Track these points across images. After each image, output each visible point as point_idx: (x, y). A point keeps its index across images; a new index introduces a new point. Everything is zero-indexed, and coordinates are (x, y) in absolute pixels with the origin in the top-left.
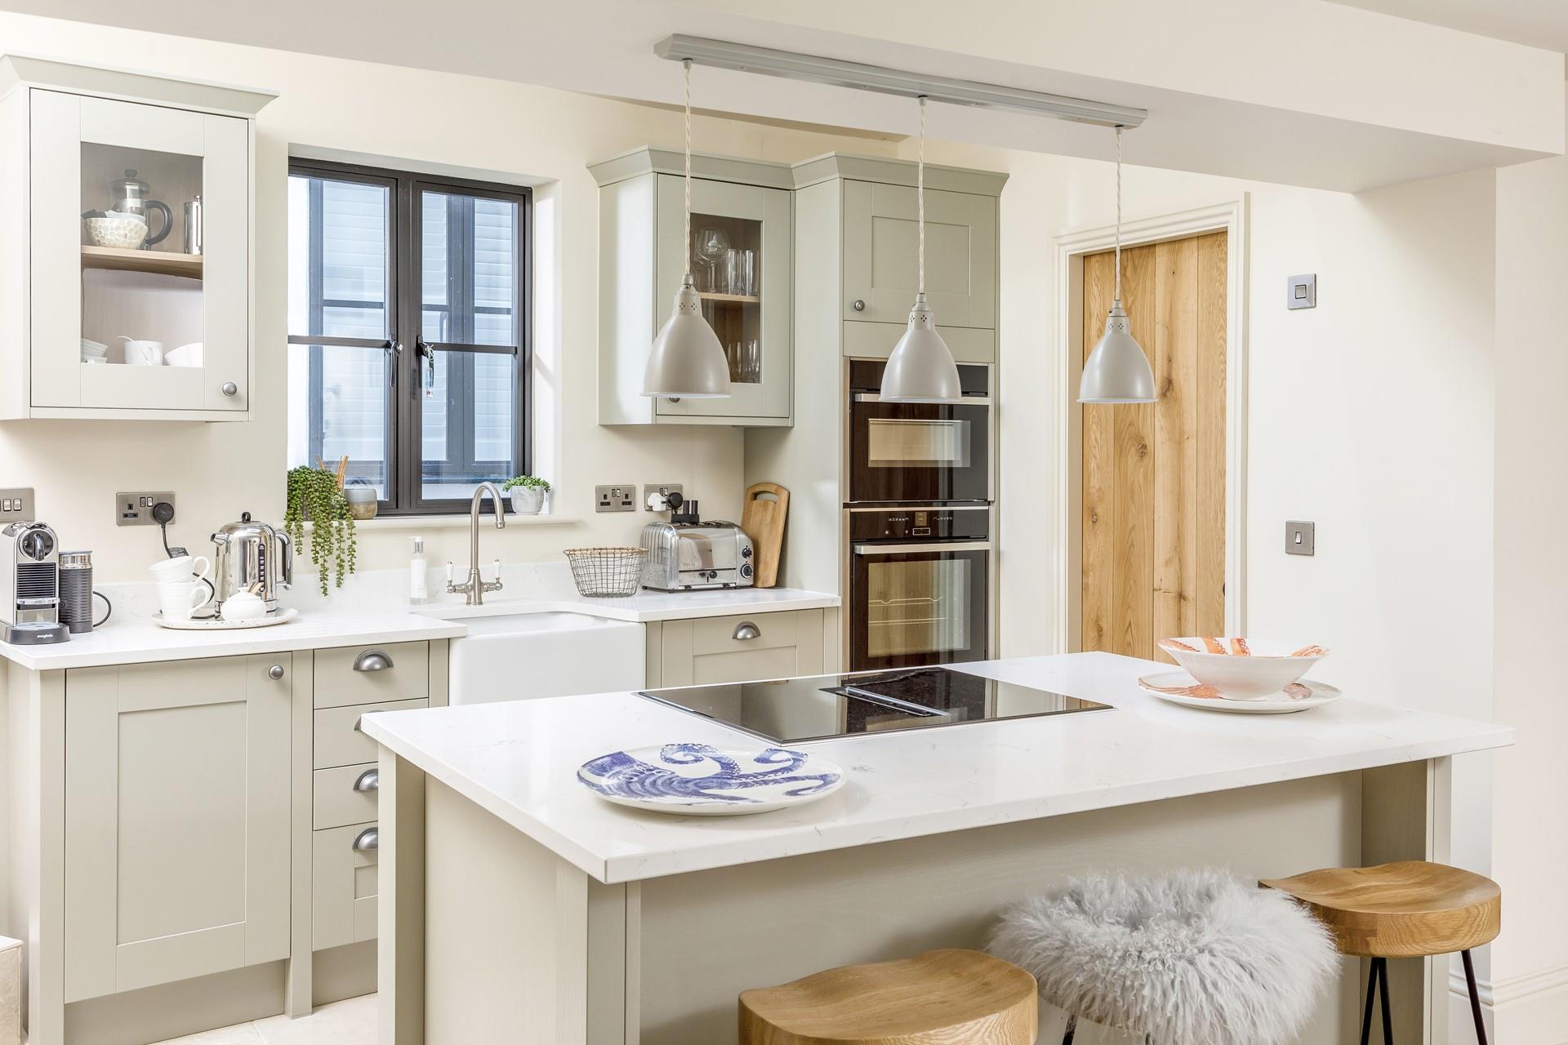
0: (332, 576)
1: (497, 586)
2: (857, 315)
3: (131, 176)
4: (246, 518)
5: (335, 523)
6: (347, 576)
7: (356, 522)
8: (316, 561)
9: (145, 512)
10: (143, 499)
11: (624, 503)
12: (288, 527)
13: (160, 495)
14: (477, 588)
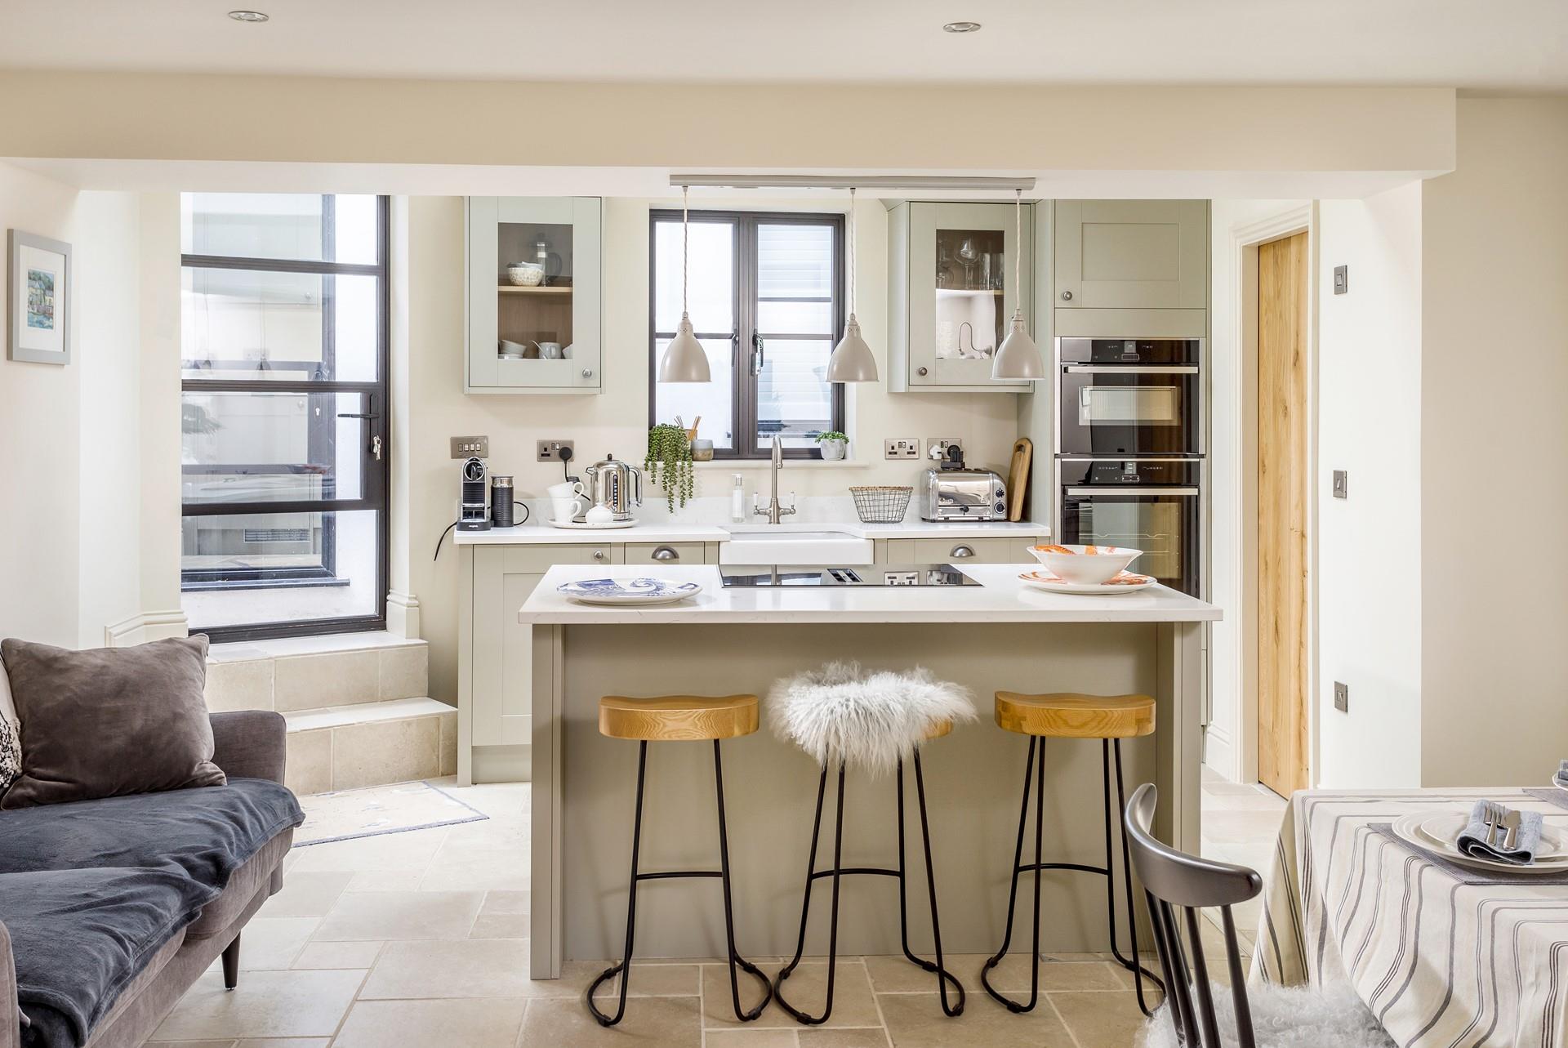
0: (677, 501)
1: (792, 512)
2: (1066, 304)
3: (541, 238)
4: (610, 458)
5: (679, 463)
6: (688, 501)
7: (694, 463)
8: (665, 488)
9: (555, 453)
10: (553, 445)
11: (909, 453)
12: (646, 465)
13: (564, 442)
14: (777, 513)
